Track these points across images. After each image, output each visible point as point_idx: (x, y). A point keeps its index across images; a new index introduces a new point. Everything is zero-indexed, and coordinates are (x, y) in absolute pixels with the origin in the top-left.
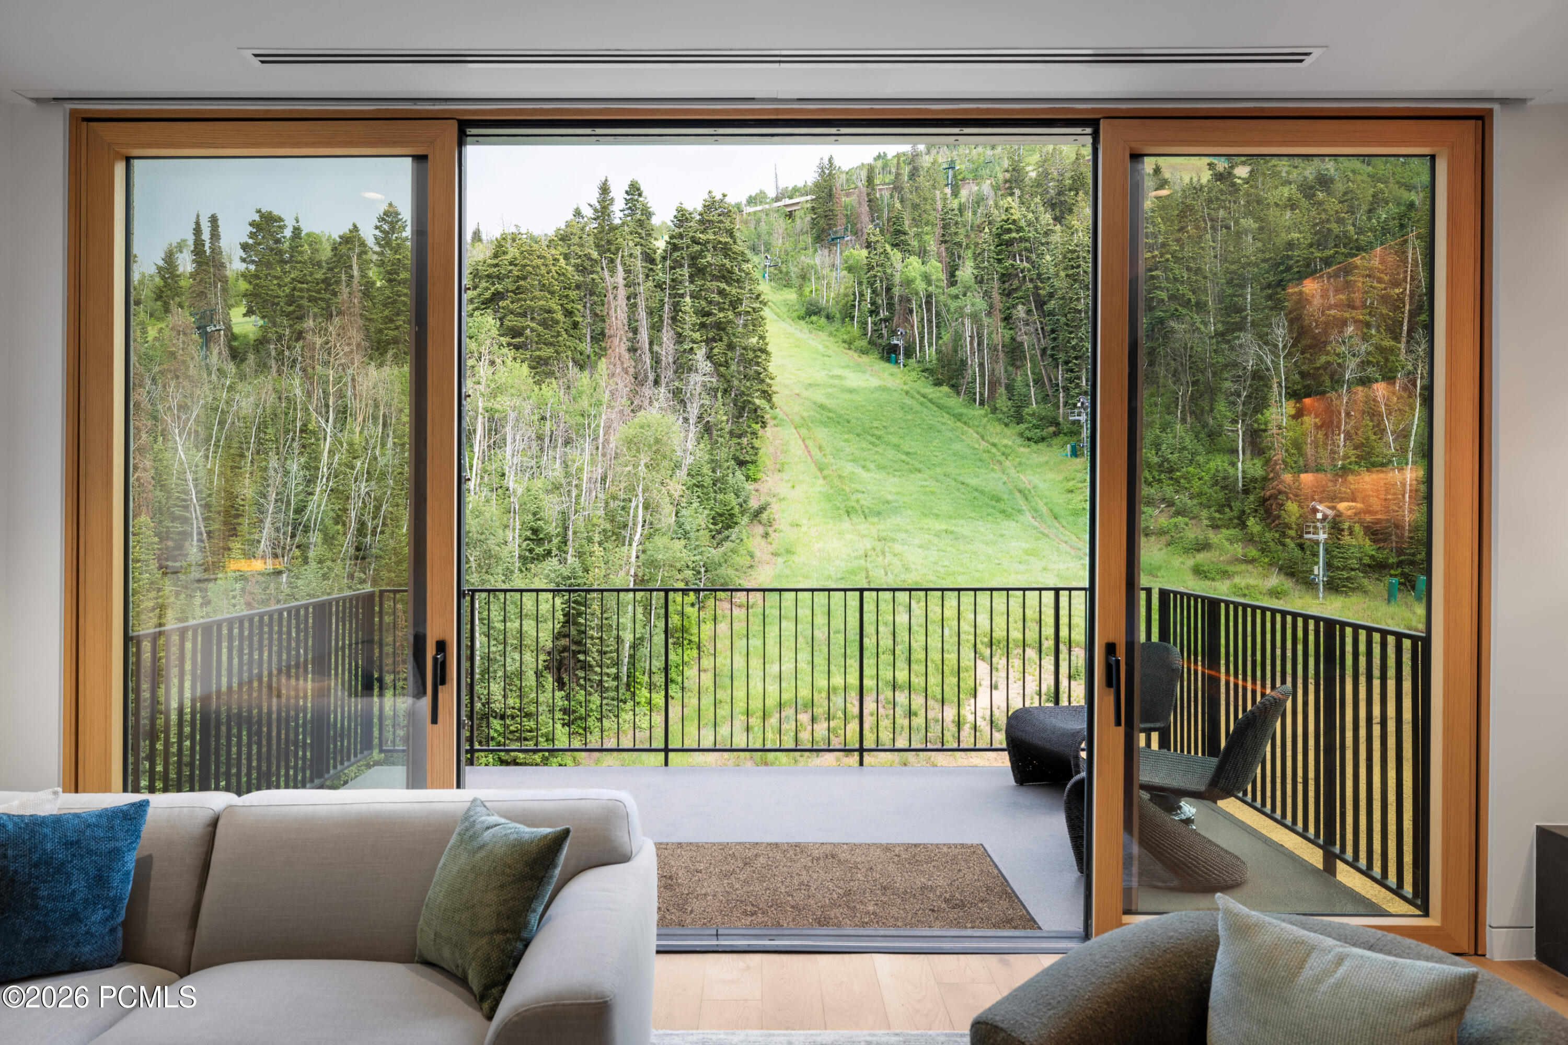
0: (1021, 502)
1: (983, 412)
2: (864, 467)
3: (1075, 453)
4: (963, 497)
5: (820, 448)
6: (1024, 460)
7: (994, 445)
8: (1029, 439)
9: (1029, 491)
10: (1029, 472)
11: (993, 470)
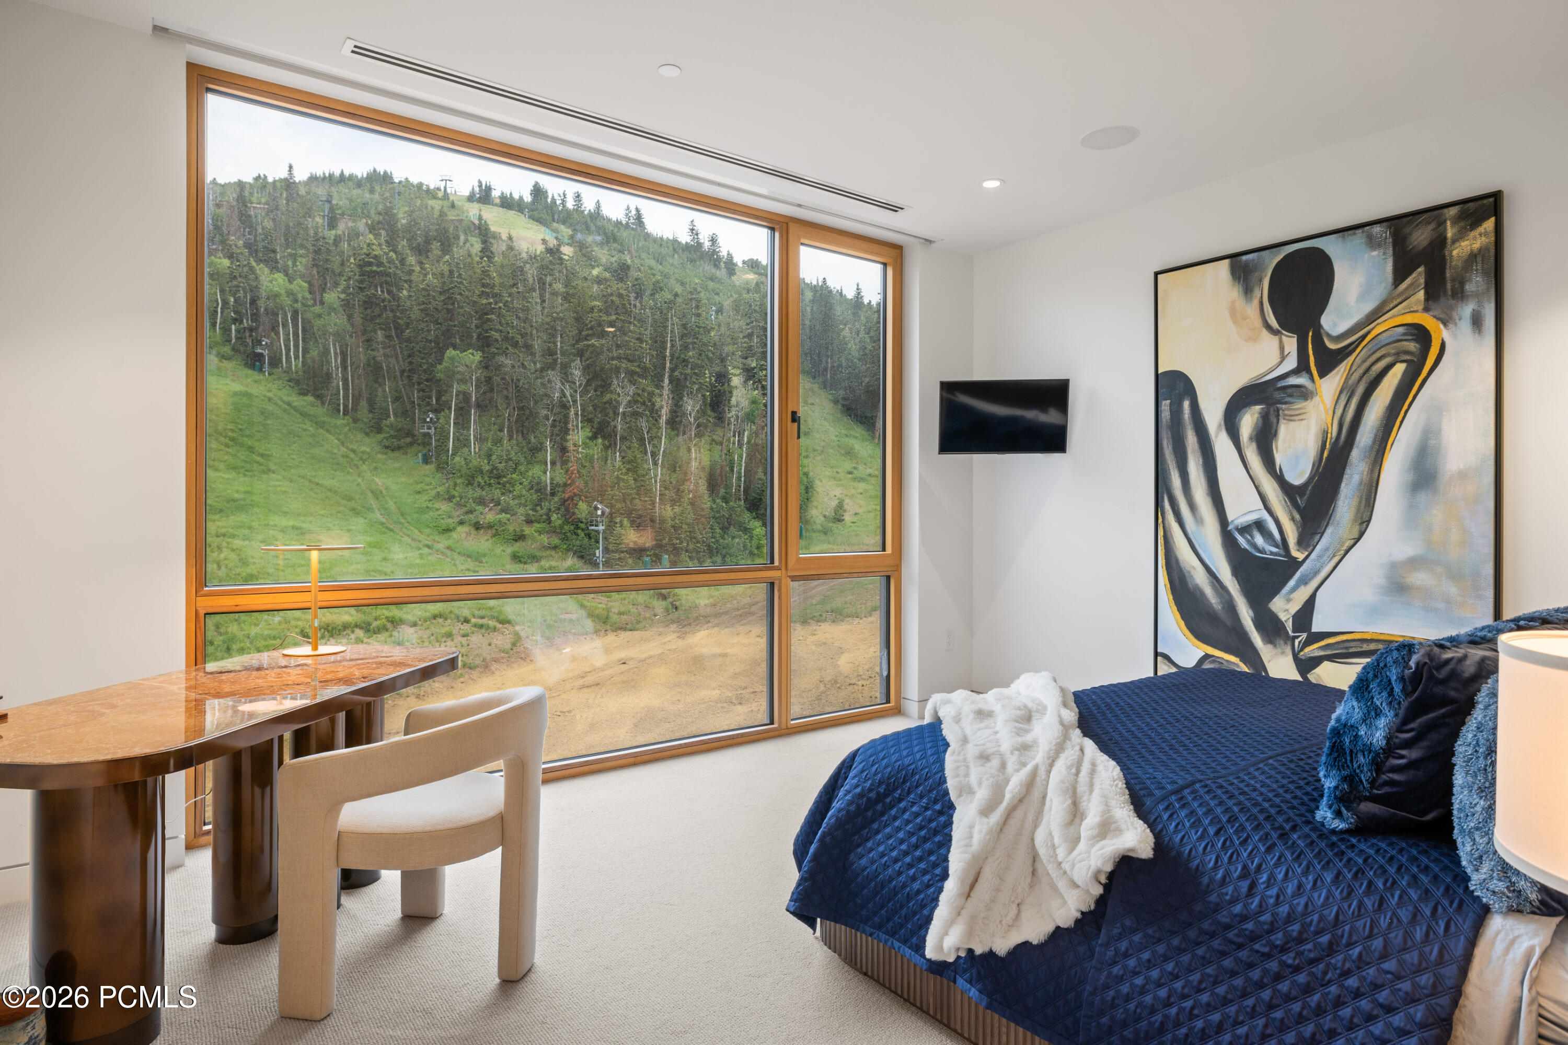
1: (345, 422)
6: (380, 465)
7: (353, 451)
8: (387, 447)
10: (384, 476)
11: (348, 473)
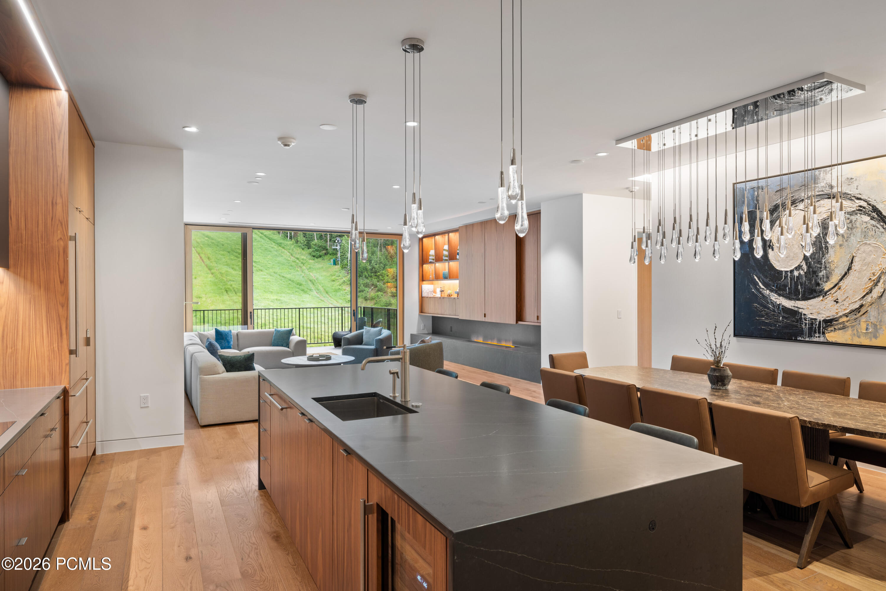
0: (311, 285)
2: (233, 268)
3: (335, 263)
4: (284, 283)
5: (208, 258)
9: (315, 280)
